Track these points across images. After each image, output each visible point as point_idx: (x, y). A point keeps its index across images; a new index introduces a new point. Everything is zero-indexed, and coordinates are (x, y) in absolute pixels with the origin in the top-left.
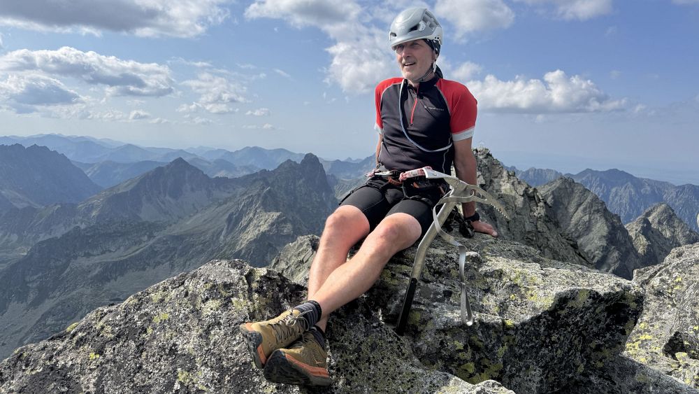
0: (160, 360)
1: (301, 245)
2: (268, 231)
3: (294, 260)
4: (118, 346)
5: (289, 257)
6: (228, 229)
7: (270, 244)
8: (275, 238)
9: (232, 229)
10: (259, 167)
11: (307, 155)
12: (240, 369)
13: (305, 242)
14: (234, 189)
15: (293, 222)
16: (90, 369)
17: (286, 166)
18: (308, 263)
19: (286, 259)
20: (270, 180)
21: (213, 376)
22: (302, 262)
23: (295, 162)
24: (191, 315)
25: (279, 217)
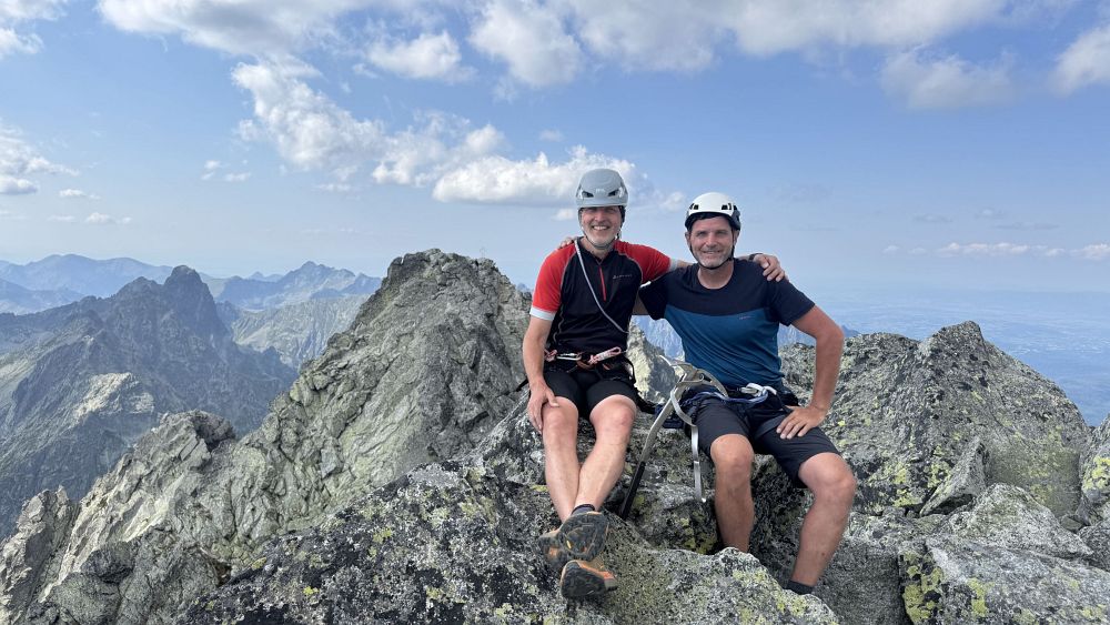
0: (398, 582)
1: (175, 429)
2: (104, 409)
3: (162, 457)
4: (338, 574)
5: (151, 453)
6: (16, 411)
7: (108, 434)
8: (118, 422)
9: (28, 410)
10: (82, 291)
11: (177, 270)
12: (495, 574)
13: (182, 423)
14: (28, 335)
15: (154, 391)
16: (313, 606)
17: (135, 289)
18: (190, 460)
19: (145, 458)
20: (104, 316)
21: (468, 587)
22: (178, 459)
23: (154, 282)
24: (419, 528)
25: (125, 382)
